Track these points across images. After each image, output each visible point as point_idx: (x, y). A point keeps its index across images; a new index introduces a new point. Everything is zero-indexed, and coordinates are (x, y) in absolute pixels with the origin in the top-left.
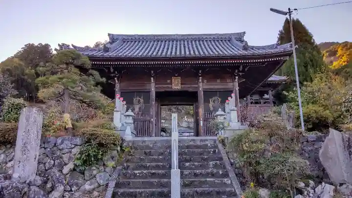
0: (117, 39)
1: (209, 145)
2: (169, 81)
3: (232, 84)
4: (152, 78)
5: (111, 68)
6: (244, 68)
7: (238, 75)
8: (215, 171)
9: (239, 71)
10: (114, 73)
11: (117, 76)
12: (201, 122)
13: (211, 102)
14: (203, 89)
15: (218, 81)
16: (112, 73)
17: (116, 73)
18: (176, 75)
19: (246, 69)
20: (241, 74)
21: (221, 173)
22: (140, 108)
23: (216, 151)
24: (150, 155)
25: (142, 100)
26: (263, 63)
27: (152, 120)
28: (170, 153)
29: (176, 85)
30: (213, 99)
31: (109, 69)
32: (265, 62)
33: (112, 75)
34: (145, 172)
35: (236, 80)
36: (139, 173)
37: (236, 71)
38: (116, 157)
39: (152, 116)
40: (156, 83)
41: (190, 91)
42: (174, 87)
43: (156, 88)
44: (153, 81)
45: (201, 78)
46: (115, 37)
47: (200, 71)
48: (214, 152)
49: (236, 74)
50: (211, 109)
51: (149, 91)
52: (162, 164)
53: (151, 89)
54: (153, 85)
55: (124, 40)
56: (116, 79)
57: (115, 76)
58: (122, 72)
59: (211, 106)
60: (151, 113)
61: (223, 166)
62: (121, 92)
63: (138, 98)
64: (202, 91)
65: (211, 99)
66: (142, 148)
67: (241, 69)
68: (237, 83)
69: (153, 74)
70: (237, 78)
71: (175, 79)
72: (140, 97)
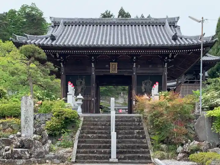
1: (136, 120)
2: (107, 66)
3: (162, 69)
4: (93, 64)
5: (57, 54)
6: (173, 55)
8: (138, 135)
9: (168, 58)
11: (62, 61)
12: (134, 102)
13: (143, 84)
14: (137, 73)
15: (150, 66)
16: (58, 58)
17: (62, 58)
18: (114, 61)
19: (175, 56)
20: (170, 60)
21: (141, 136)
23: (140, 124)
24: (97, 126)
25: (83, 82)
26: (188, 52)
27: (93, 99)
28: (110, 125)
29: (114, 69)
30: (145, 81)
33: (58, 60)
34: (94, 135)
35: (166, 66)
36: (91, 136)
37: (166, 58)
39: (93, 96)
40: (96, 68)
41: (125, 75)
42: (112, 71)
43: (96, 72)
44: (93, 66)
45: (135, 64)
46: (57, 21)
47: (135, 58)
48: (139, 124)
49: (166, 61)
50: (144, 90)
51: (90, 74)
52: (105, 131)
53: (91, 73)
54: (93, 69)
55: (65, 24)
56: (62, 64)
57: (60, 61)
58: (67, 57)
59: (143, 88)
60: (92, 94)
61: (143, 133)
62: (66, 75)
63: (80, 80)
64: (136, 75)
65: (143, 82)
66: (91, 121)
67: (170, 56)
68: (166, 69)
69: (93, 59)
70: (166, 64)
71: (113, 65)
72: (82, 80)
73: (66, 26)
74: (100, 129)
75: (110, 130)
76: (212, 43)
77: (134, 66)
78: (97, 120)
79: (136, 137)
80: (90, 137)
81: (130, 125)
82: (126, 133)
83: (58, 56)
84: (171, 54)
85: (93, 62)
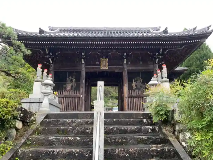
2: (97, 63)
3: (152, 65)
4: (83, 60)
5: (47, 50)
9: (159, 54)
10: (49, 54)
11: (52, 57)
13: (134, 82)
14: (128, 70)
15: (141, 63)
17: (51, 54)
18: (104, 57)
19: (165, 52)
20: (160, 57)
22: (72, 87)
25: (74, 80)
27: (82, 96)
29: (104, 65)
30: (136, 79)
31: (44, 49)
32: (184, 44)
33: (47, 56)
35: (157, 62)
37: (157, 54)
39: (82, 92)
40: (87, 64)
42: (102, 68)
43: (86, 68)
44: (83, 62)
45: (125, 60)
47: (125, 54)
49: (156, 57)
50: (134, 87)
51: (80, 71)
53: (81, 69)
54: (83, 66)
55: (61, 31)
56: (50, 59)
58: (57, 54)
59: (133, 85)
60: (81, 90)
62: (55, 71)
63: (70, 78)
64: (126, 71)
65: (134, 79)
67: (161, 52)
68: (157, 65)
69: (83, 56)
70: (157, 59)
71: (103, 60)
72: (73, 77)
77: (125, 62)
83: (47, 52)
84: (161, 50)
85: (83, 58)
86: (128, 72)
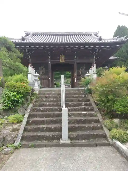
0: (29, 34)
1: (82, 92)
2: (58, 58)
3: (92, 59)
4: (49, 56)
5: (26, 50)
7: (96, 55)
8: (86, 107)
10: (28, 52)
12: (75, 80)
14: (77, 62)
15: (85, 58)
16: (27, 53)
17: (29, 52)
18: (62, 54)
19: (100, 51)
20: (97, 54)
21: (90, 108)
22: (43, 73)
24: (49, 98)
25: (44, 68)
26: (110, 48)
27: (49, 79)
28: (60, 97)
29: (62, 59)
30: (82, 68)
31: (25, 50)
32: (111, 47)
33: (27, 54)
34: (46, 108)
35: (94, 57)
37: (95, 52)
38: (29, 99)
40: (51, 58)
41: (69, 63)
42: (61, 61)
43: (51, 62)
44: (49, 58)
45: (75, 56)
46: (28, 33)
47: (75, 52)
48: (85, 96)
49: (94, 54)
50: (81, 73)
52: (56, 103)
53: (48, 62)
54: (49, 60)
55: (33, 35)
56: (29, 56)
57: (29, 55)
58: (33, 52)
59: (80, 71)
60: (49, 75)
61: (90, 105)
65: (80, 68)
66: (44, 94)
67: (97, 51)
68: (95, 59)
69: (49, 54)
70: (95, 56)
71: (62, 57)
72: (43, 67)
73: (33, 36)
74: (51, 101)
75: (61, 102)
76: (125, 41)
77: (75, 58)
78: (49, 93)
79: (85, 110)
80: (42, 110)
81: (77, 97)
82: (75, 105)
83: (27, 51)
84: (97, 50)
85: (49, 55)
86: (77, 64)
